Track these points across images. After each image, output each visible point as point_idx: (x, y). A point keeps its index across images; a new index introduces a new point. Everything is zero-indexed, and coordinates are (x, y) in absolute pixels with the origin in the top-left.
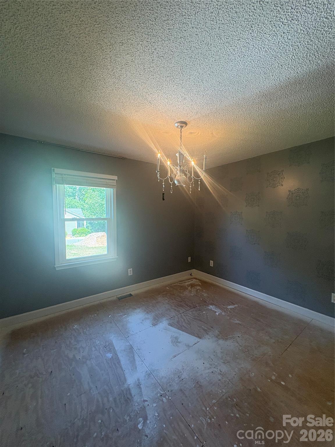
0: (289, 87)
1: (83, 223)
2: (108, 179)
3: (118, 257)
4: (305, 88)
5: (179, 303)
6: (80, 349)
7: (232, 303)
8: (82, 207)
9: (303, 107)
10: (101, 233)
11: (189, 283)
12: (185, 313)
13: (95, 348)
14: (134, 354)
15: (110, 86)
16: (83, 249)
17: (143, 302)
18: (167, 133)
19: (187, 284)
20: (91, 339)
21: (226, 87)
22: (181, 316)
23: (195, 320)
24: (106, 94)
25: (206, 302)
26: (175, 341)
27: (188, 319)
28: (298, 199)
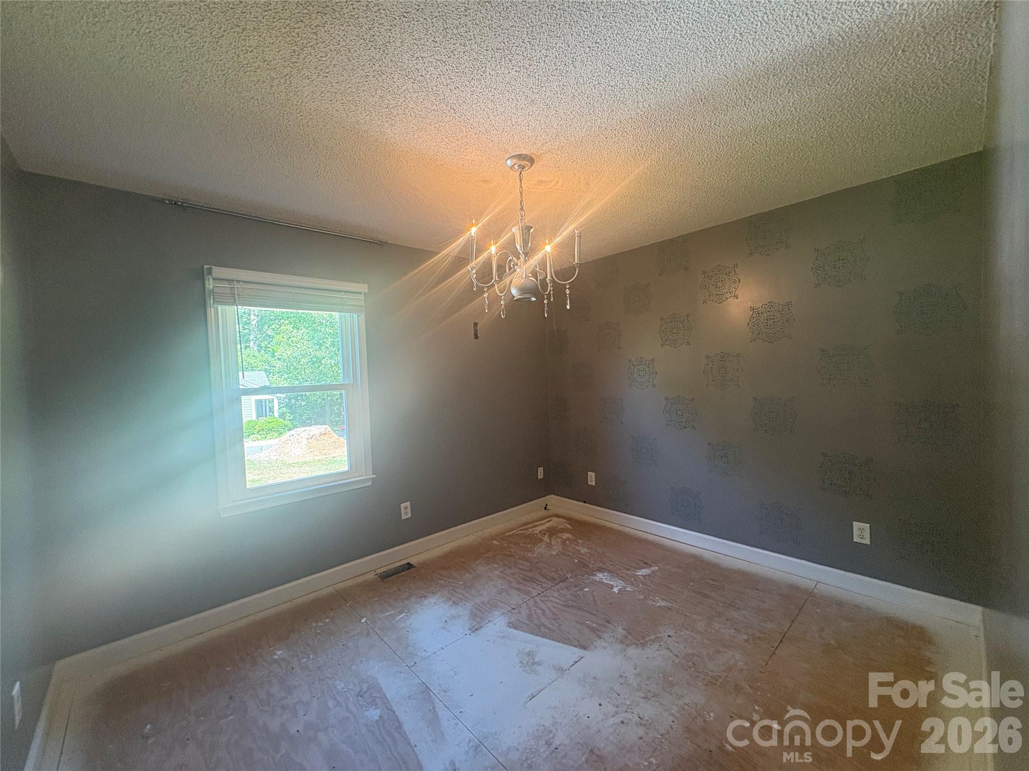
0: (753, 82)
1: (270, 407)
2: (344, 292)
3: (375, 476)
4: (785, 85)
5: (528, 574)
6: (297, 707)
7: (645, 563)
8: (267, 367)
9: (779, 126)
10: (318, 426)
11: (544, 527)
12: (542, 595)
13: (335, 699)
14: (434, 704)
15: (360, 68)
16: (274, 468)
17: (442, 580)
18: (486, 181)
19: (539, 528)
20: (322, 680)
21: (624, 77)
22: (536, 602)
23: (568, 610)
24: (350, 85)
25: (586, 566)
26: (530, 662)
27: (552, 608)
28: (770, 326)
